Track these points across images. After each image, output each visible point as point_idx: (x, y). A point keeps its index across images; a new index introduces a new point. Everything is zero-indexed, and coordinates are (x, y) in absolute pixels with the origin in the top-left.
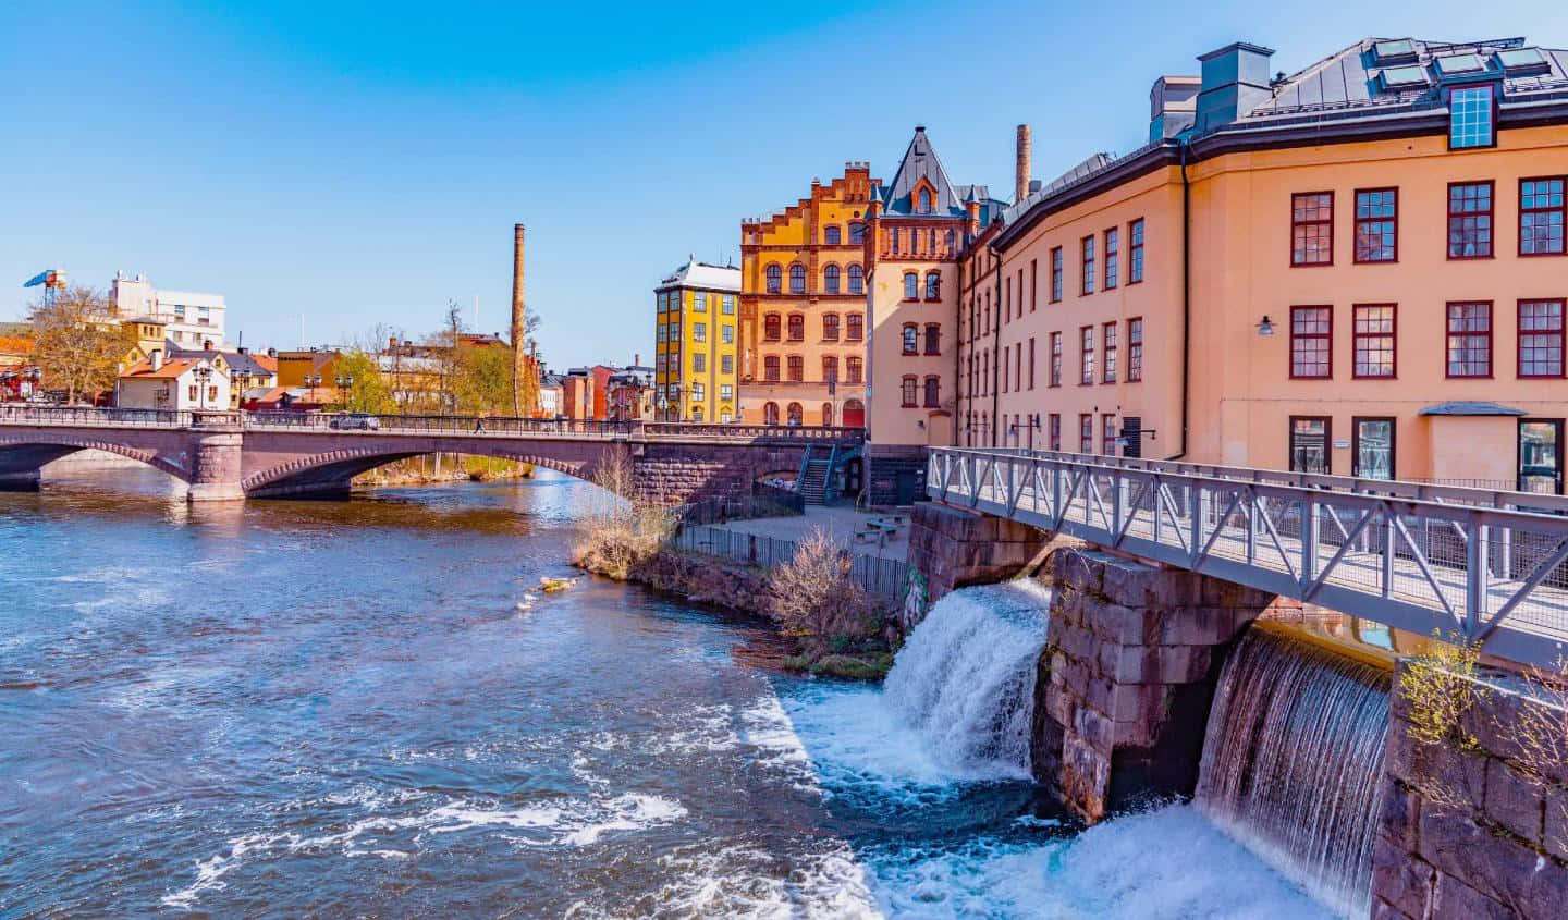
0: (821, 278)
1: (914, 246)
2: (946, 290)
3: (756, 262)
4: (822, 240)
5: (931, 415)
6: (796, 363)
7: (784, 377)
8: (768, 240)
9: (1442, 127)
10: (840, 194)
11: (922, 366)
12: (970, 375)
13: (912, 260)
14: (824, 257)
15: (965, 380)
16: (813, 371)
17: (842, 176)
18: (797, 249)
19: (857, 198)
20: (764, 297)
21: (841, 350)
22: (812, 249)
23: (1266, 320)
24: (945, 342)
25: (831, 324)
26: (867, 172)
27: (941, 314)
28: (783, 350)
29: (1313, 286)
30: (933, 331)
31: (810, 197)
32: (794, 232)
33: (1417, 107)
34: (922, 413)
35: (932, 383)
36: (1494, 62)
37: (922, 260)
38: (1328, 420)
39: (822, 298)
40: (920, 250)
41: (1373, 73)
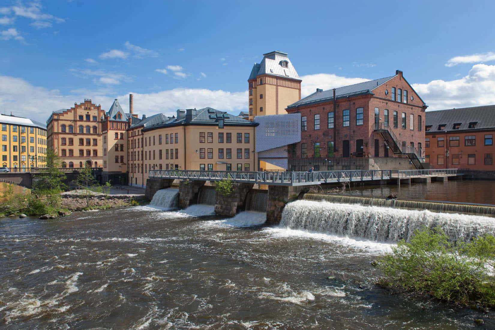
0: (78, 129)
1: (117, 127)
2: (125, 137)
3: (58, 124)
4: (78, 119)
5: (122, 164)
6: (71, 151)
7: (68, 154)
8: (61, 118)
9: (217, 125)
10: (83, 107)
11: (120, 154)
12: (132, 156)
13: (117, 130)
14: (79, 123)
15: (130, 157)
16: (76, 153)
17: (84, 102)
18: (71, 121)
19: (88, 109)
20: (61, 133)
21: (85, 148)
22: (75, 121)
23: (197, 151)
24: (125, 148)
25: (81, 141)
26: (90, 102)
27: (124, 142)
28: (67, 148)
29: (202, 146)
30: (122, 146)
31: (74, 107)
32: (70, 116)
33: (215, 122)
34: (120, 164)
35: (122, 157)
36: (223, 116)
37: (119, 130)
38: (205, 164)
39: (78, 134)
40: (118, 128)
41: (209, 114)
